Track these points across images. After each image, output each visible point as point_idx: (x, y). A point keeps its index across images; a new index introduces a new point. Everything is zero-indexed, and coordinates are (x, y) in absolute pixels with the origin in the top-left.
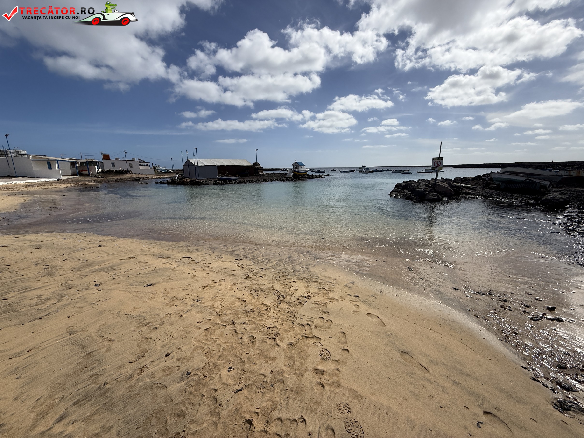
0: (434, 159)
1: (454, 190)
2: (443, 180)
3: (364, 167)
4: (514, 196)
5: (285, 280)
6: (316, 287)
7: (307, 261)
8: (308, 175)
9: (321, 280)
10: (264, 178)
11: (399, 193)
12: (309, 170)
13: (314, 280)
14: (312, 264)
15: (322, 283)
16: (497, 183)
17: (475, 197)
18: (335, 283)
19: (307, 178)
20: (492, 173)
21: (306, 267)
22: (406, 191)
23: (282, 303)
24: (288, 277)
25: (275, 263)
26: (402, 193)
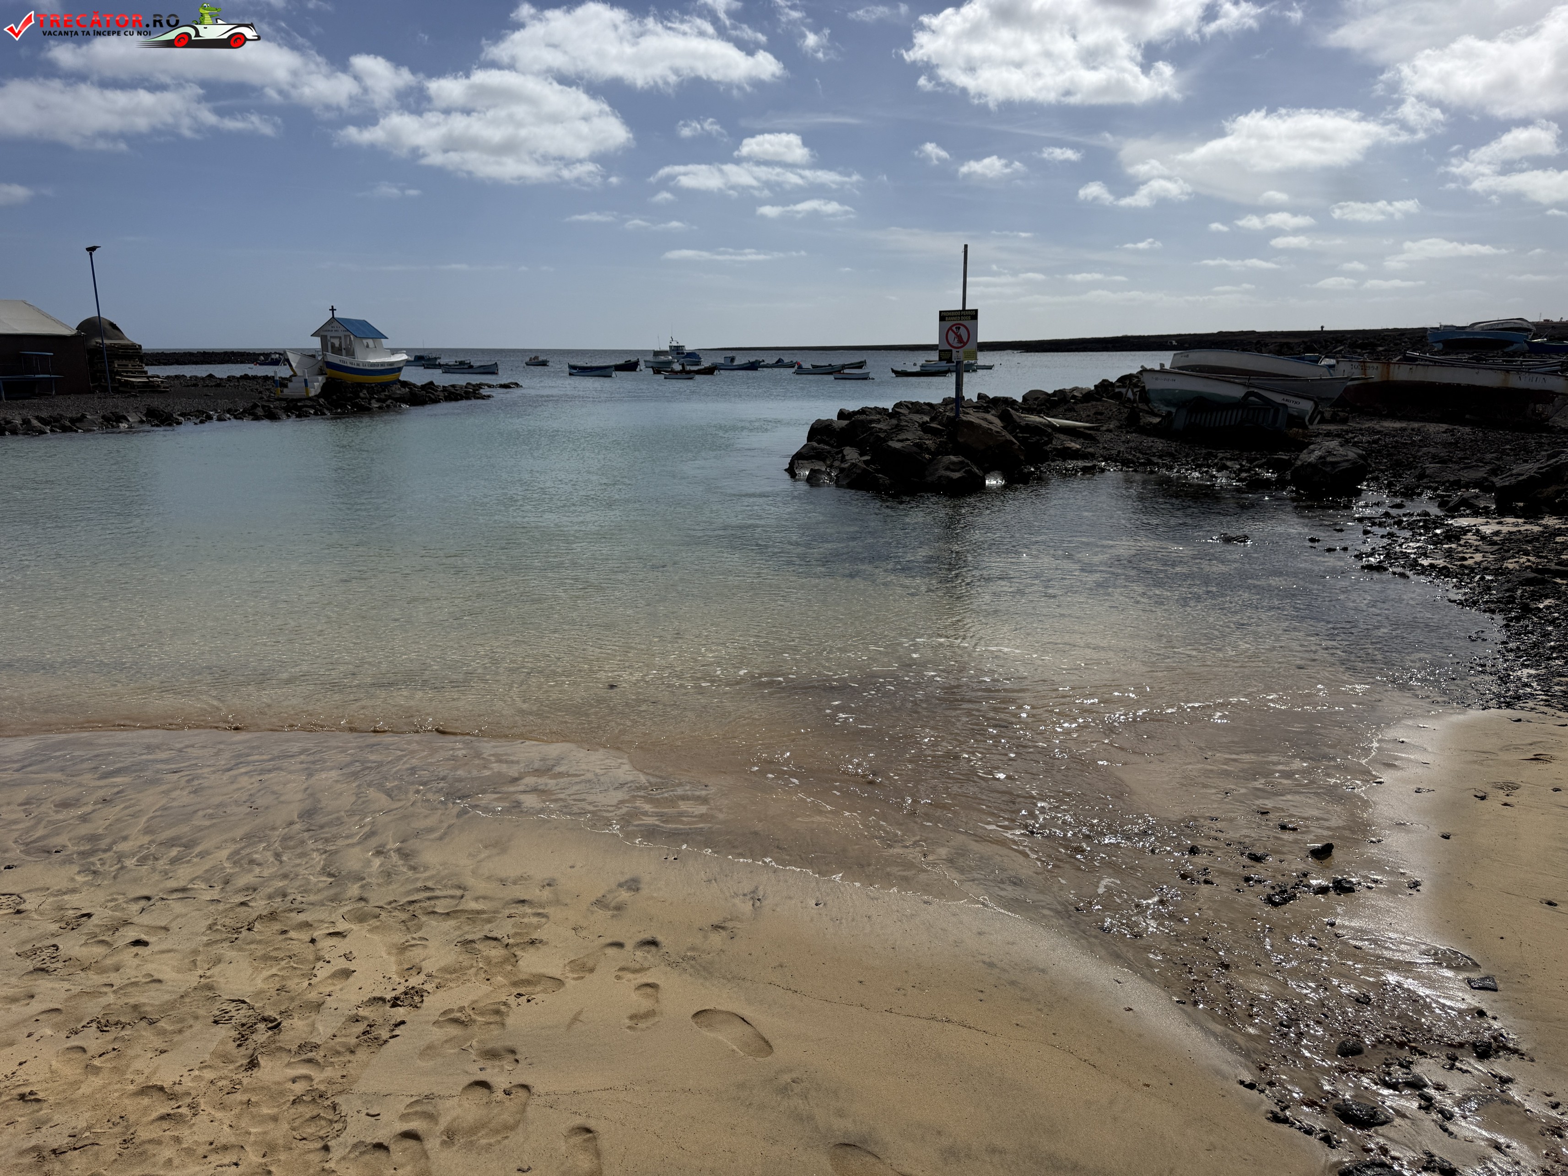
0: (944, 316)
1: (1023, 441)
2: (987, 403)
3: (677, 350)
4: (1216, 457)
5: (284, 932)
6: (449, 942)
7: (405, 817)
8: (405, 384)
9: (477, 899)
10: (157, 402)
11: (824, 460)
12: (408, 363)
13: (441, 907)
14: (430, 830)
15: (482, 912)
16: (1164, 409)
17: (1095, 466)
18: (550, 903)
19: (402, 400)
20: (1144, 370)
21: (399, 850)
22: (851, 454)
23: (262, 1061)
24: (302, 917)
25: (225, 853)
26: (836, 464)
